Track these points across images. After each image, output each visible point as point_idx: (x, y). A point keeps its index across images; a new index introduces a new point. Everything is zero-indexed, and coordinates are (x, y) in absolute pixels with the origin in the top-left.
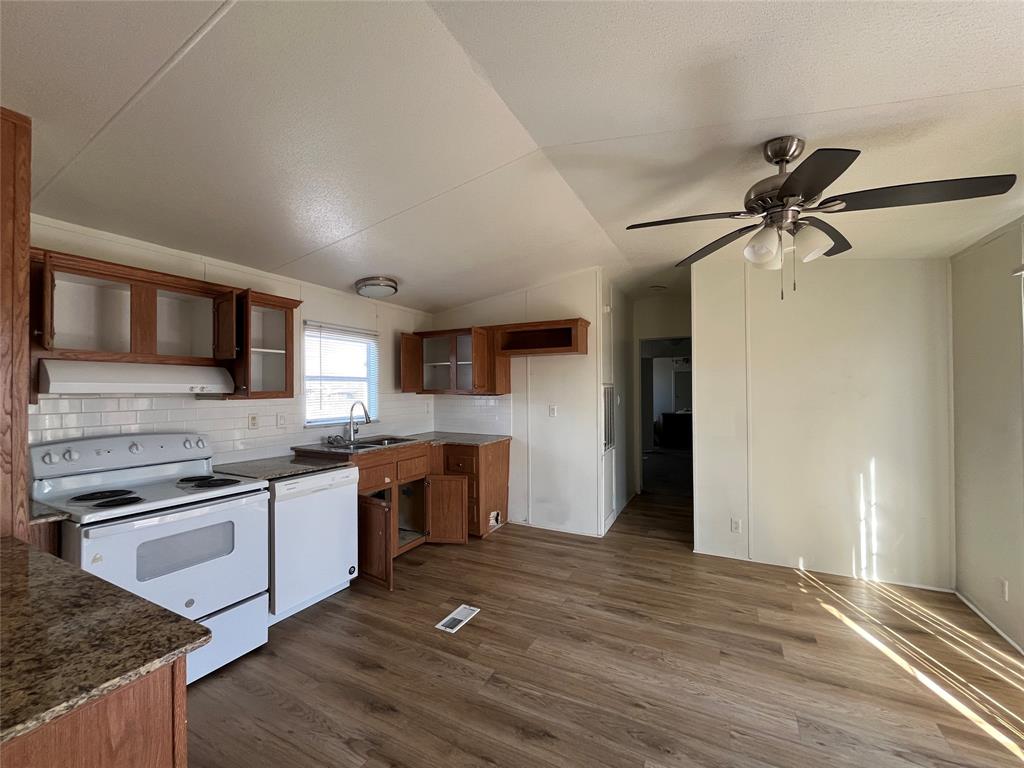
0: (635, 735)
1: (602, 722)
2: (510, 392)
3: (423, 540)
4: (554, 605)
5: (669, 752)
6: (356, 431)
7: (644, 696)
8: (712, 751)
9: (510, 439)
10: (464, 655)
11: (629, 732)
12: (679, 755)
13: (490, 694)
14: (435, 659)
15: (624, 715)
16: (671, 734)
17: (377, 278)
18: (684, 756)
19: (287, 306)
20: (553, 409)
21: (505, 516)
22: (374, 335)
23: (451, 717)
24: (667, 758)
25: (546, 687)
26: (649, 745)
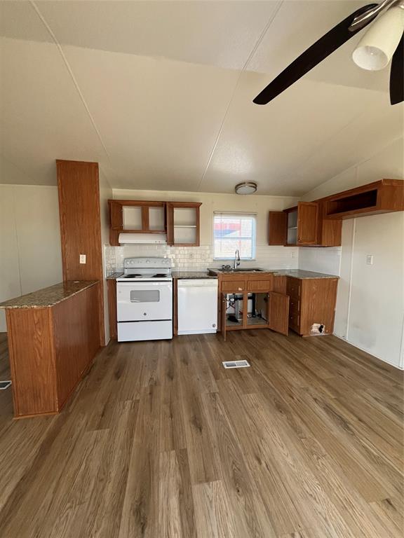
0: (234, 467)
1: (228, 447)
2: (340, 245)
3: (266, 326)
4: (291, 386)
5: (238, 491)
6: (238, 264)
7: (270, 460)
8: (263, 519)
9: (337, 278)
10: (216, 378)
11: (234, 463)
12: (242, 499)
13: (204, 398)
14: (205, 373)
15: (243, 456)
16: (254, 487)
17: (244, 183)
18: (244, 503)
19: (195, 206)
20: (370, 259)
21: (332, 330)
22: (255, 215)
23: (182, 393)
24: (233, 492)
25: (228, 413)
26: (234, 478)
